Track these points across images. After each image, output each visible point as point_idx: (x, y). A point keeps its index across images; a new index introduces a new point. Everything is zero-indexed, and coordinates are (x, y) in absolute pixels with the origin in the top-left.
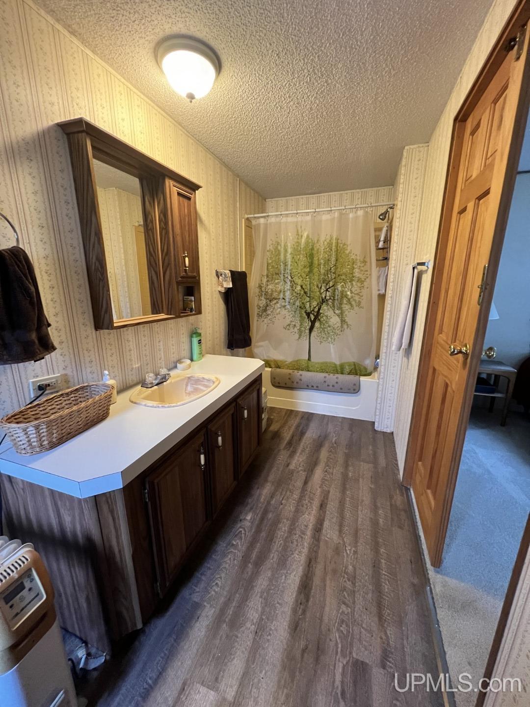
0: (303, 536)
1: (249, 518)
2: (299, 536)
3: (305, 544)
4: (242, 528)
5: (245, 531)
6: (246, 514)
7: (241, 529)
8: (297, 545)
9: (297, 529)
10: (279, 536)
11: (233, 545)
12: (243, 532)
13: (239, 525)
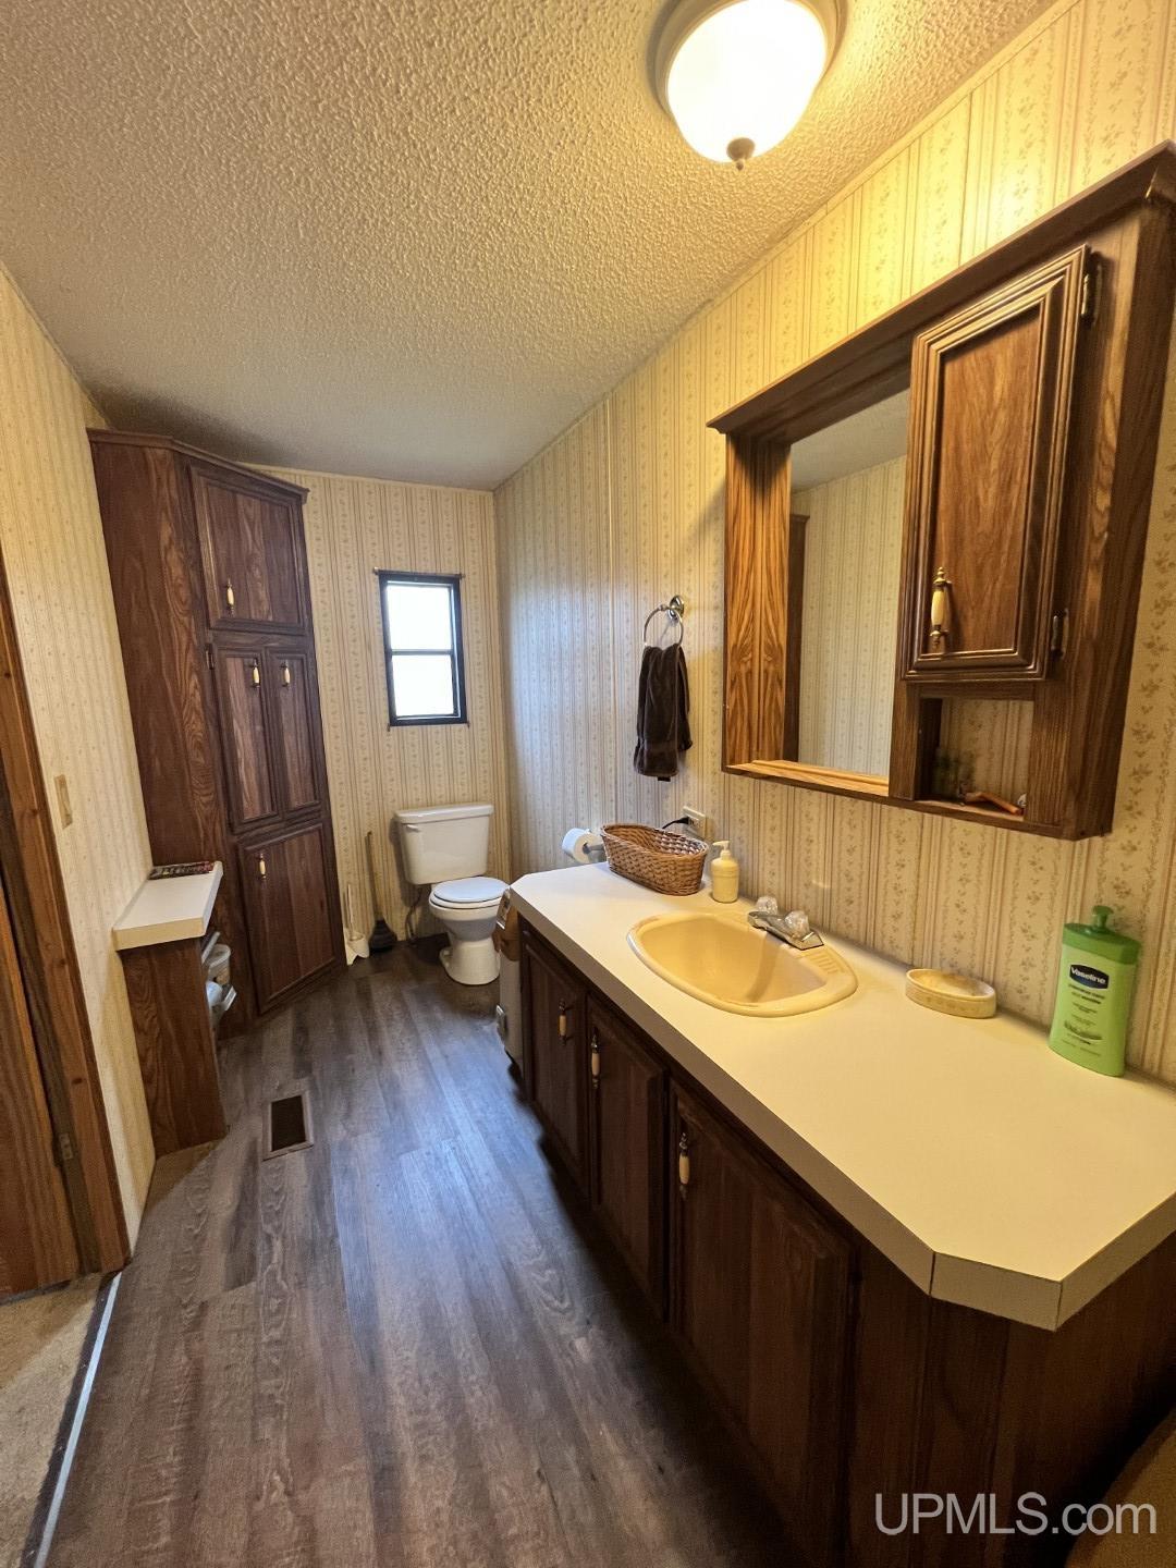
0: (420, 1418)
1: (580, 1344)
2: (427, 1411)
3: (401, 1400)
4: (568, 1309)
5: (555, 1310)
6: (594, 1350)
7: (567, 1304)
8: (420, 1380)
9: (444, 1425)
10: (476, 1364)
11: (548, 1267)
12: (556, 1303)
13: (580, 1309)
